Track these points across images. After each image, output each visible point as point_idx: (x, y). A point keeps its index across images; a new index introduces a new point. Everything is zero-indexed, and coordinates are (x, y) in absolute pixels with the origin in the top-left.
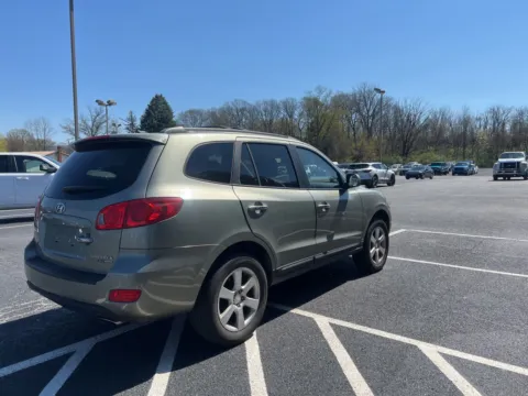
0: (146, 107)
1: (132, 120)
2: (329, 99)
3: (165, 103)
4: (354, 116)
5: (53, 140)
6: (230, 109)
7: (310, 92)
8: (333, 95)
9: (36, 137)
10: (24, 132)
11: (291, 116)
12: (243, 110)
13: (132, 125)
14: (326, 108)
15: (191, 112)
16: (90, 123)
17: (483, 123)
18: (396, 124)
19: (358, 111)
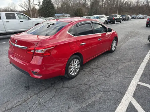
1: (39, 2)
5: (17, 10)
9: (12, 9)
13: (40, 4)
16: (27, 4)
17: (143, 3)
18: (117, 3)
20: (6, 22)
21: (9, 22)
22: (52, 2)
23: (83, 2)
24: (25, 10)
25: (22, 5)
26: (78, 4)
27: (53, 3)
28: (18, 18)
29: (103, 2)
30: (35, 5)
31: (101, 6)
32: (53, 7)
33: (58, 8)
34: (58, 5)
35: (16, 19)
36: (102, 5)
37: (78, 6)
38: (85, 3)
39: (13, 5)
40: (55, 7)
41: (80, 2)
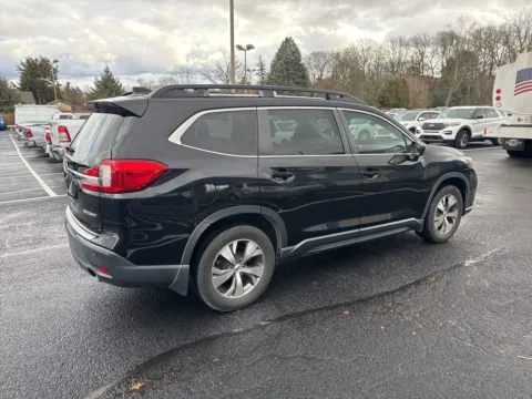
0: (277, 51)
1: (261, 65)
2: (471, 32)
3: (294, 45)
4: (500, 51)
6: (353, 49)
7: (449, 26)
11: (422, 54)
12: (370, 49)
13: (262, 70)
15: (314, 54)
19: (506, 44)
22: (302, 62)
23: (412, 57)
25: (210, 73)
26: (393, 66)
27: (306, 66)
29: (493, 57)
30: (248, 73)
31: (485, 71)
32: (305, 77)
33: (319, 79)
34: (322, 71)
37: (393, 71)
38: (422, 60)
40: (311, 77)
41: (399, 59)
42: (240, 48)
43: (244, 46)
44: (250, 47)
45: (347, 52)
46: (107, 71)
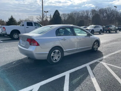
0: (54, 13)
1: (51, 16)
2: (98, 10)
3: (58, 12)
4: (105, 14)
5: (34, 21)
6: (72, 13)
7: (94, 8)
8: (99, 9)
10: (28, 19)
11: (88, 14)
12: (76, 13)
13: (51, 17)
14: (98, 12)
15: (63, 14)
18: (117, 16)
19: (106, 13)
20: (27, 28)
21: (28, 28)
23: (86, 15)
24: (40, 22)
25: (38, 18)
26: (81, 17)
27: (61, 17)
28: (34, 26)
29: (103, 15)
30: (47, 18)
32: (61, 19)
33: (64, 20)
34: (65, 18)
35: (33, 26)
36: (103, 18)
37: (81, 19)
38: (88, 16)
39: (32, 18)
41: (83, 15)
42: (45, 12)
43: (46, 12)
44: (47, 12)
45: (71, 14)
46: (12, 16)
